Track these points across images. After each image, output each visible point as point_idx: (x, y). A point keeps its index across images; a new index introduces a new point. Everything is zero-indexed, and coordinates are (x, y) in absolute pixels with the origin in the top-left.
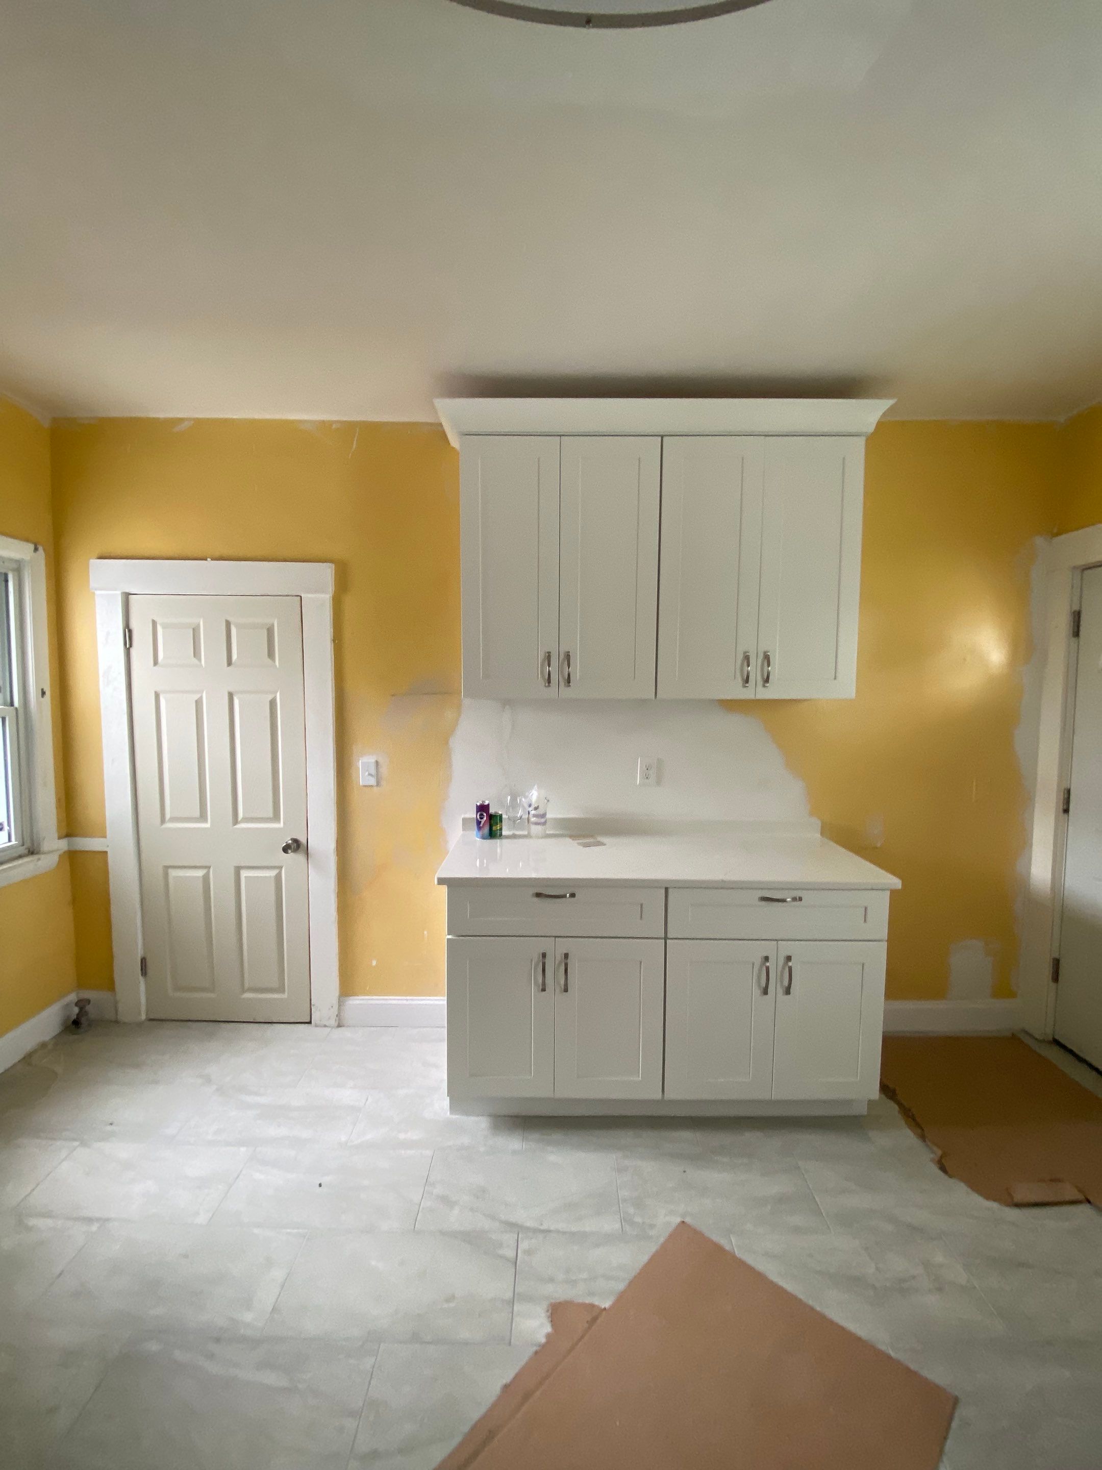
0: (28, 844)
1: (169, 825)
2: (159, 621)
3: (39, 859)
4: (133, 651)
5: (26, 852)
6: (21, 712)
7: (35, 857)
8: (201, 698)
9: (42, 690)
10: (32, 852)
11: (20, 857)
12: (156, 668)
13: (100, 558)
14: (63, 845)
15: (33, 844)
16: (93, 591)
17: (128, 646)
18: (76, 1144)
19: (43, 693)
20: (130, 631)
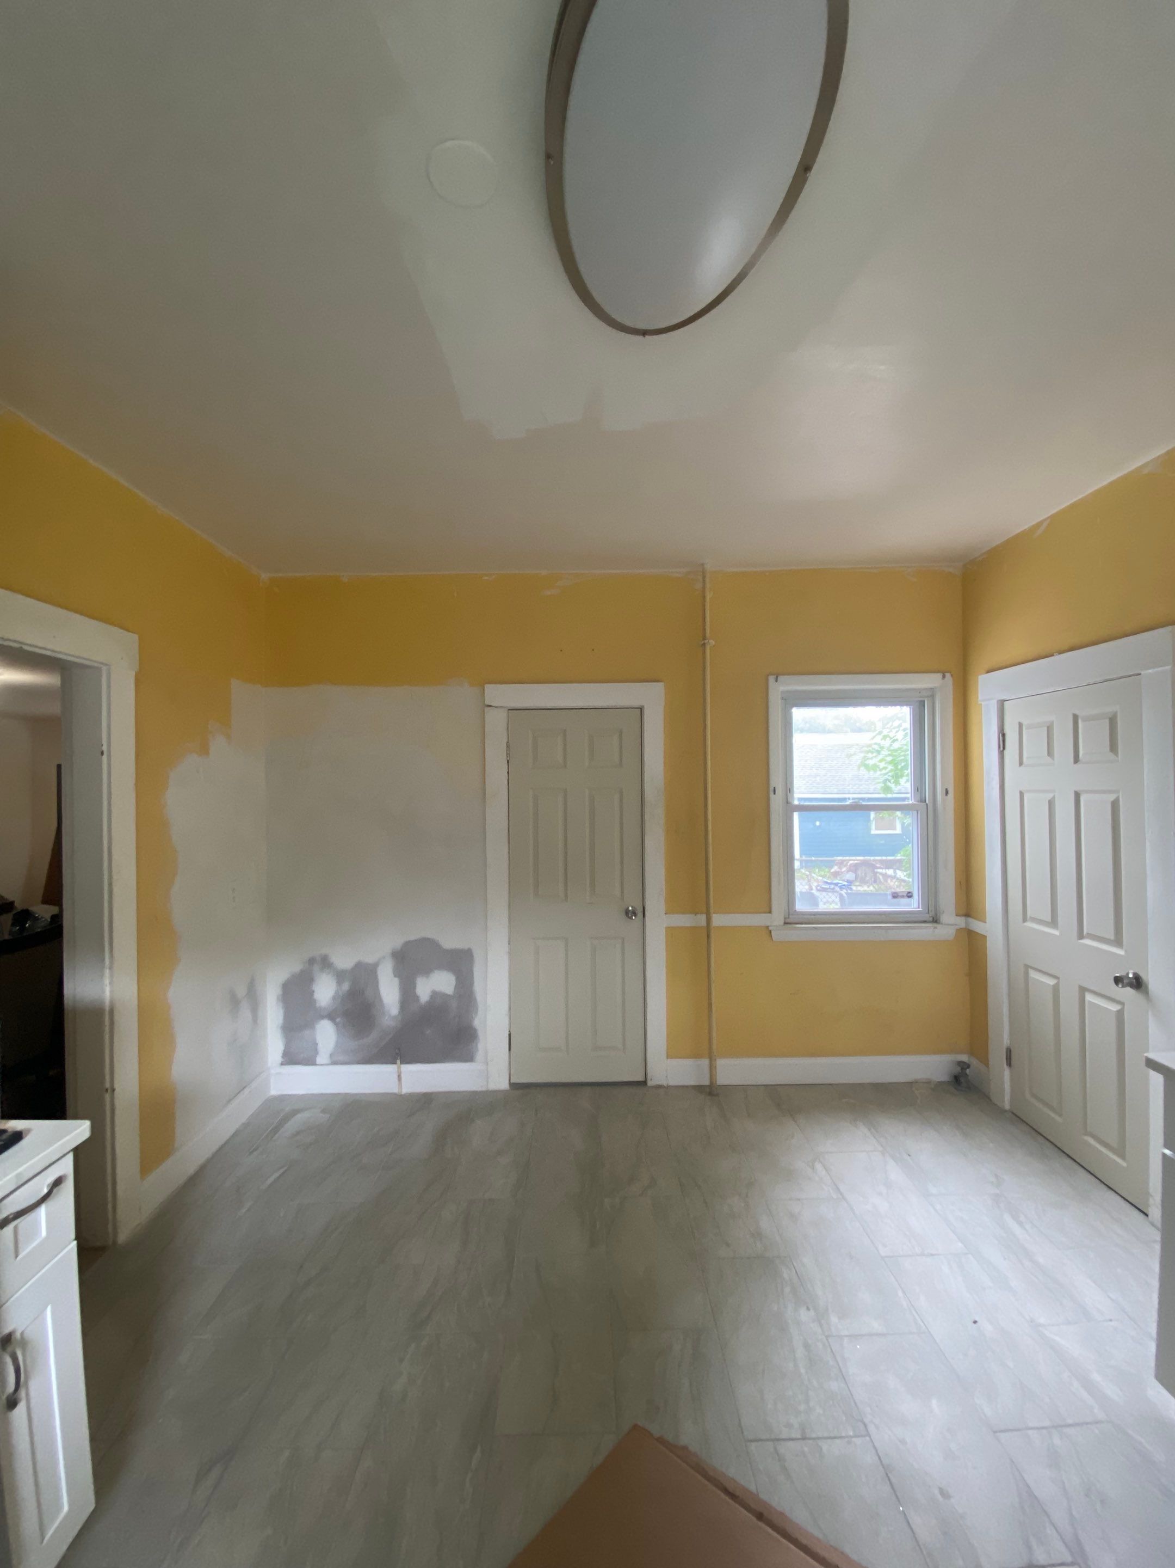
0: (932, 914)
1: (1029, 924)
2: (1025, 723)
3: (935, 928)
4: (1006, 752)
5: (931, 919)
6: (930, 809)
7: (935, 925)
8: (1054, 797)
9: (946, 789)
10: (935, 920)
11: (925, 922)
12: (1022, 768)
13: (988, 672)
14: (961, 922)
15: (936, 915)
16: (981, 703)
17: (1001, 749)
18: (880, 1149)
19: (947, 793)
20: (1004, 735)
